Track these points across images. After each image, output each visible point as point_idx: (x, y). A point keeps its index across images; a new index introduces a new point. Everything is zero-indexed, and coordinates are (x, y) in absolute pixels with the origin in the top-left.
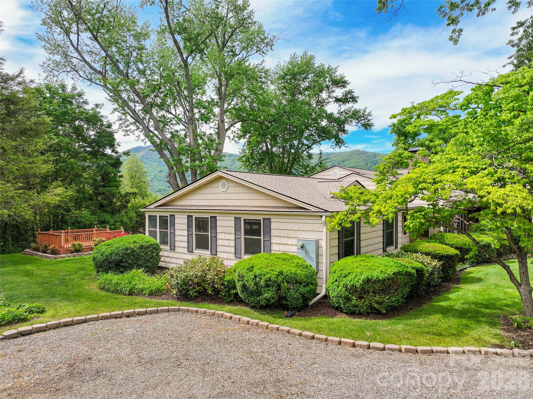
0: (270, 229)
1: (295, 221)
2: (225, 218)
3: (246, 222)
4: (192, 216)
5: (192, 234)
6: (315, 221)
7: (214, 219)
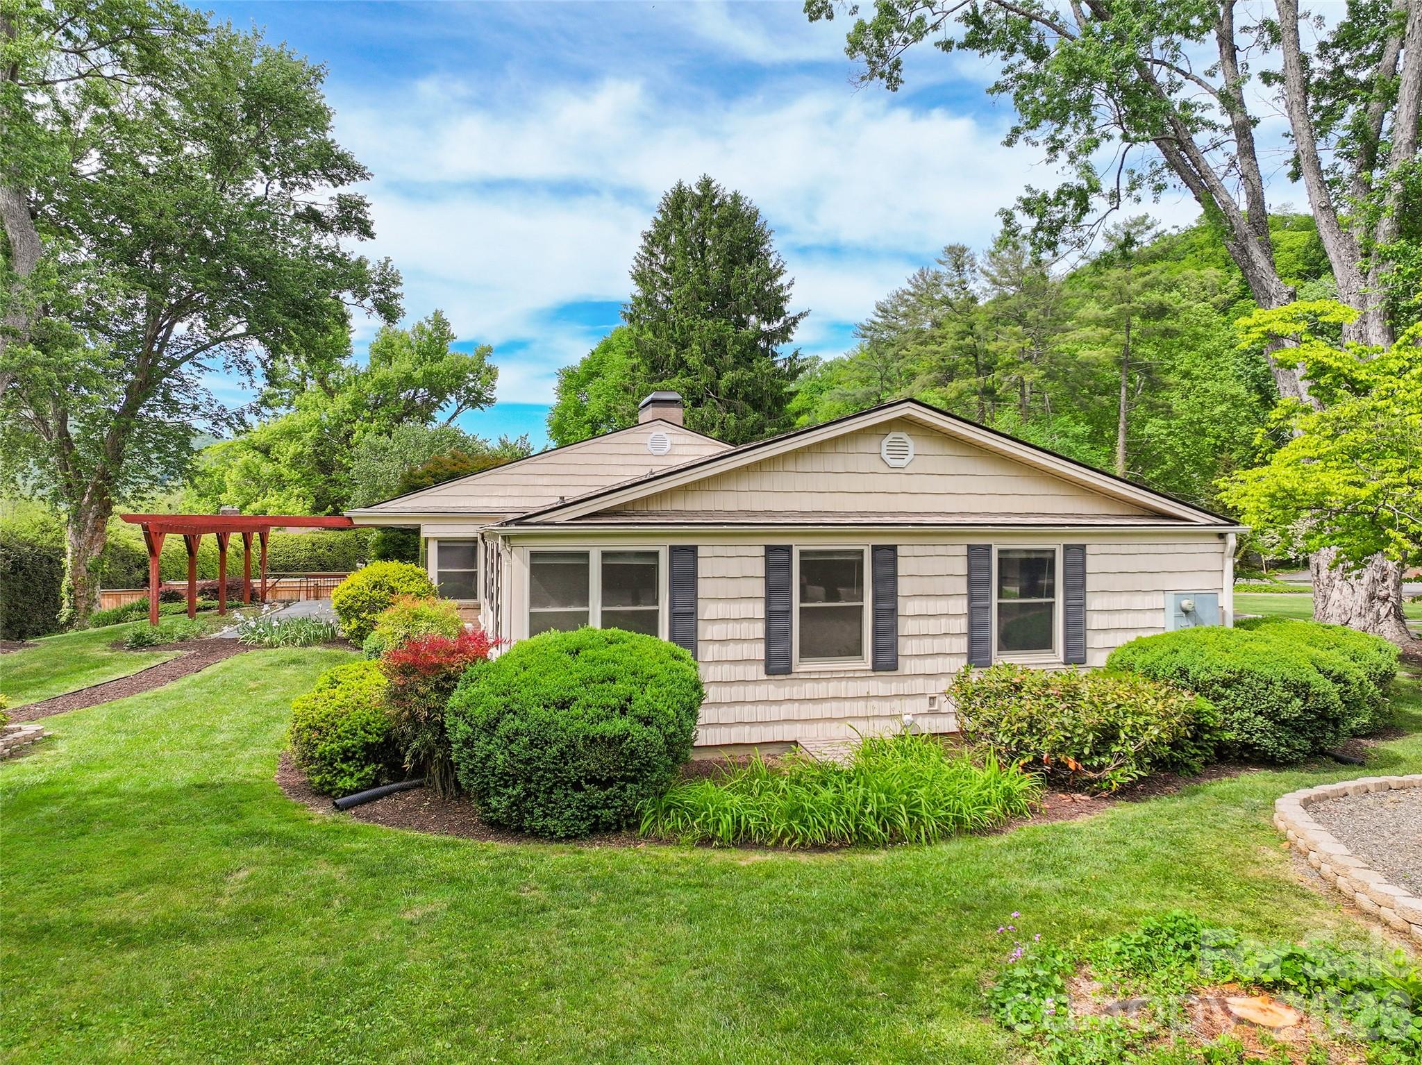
0: (1084, 573)
1: (1153, 549)
2: (930, 550)
3: (1006, 560)
4: (788, 549)
5: (790, 612)
6: (1202, 548)
7: (886, 557)
